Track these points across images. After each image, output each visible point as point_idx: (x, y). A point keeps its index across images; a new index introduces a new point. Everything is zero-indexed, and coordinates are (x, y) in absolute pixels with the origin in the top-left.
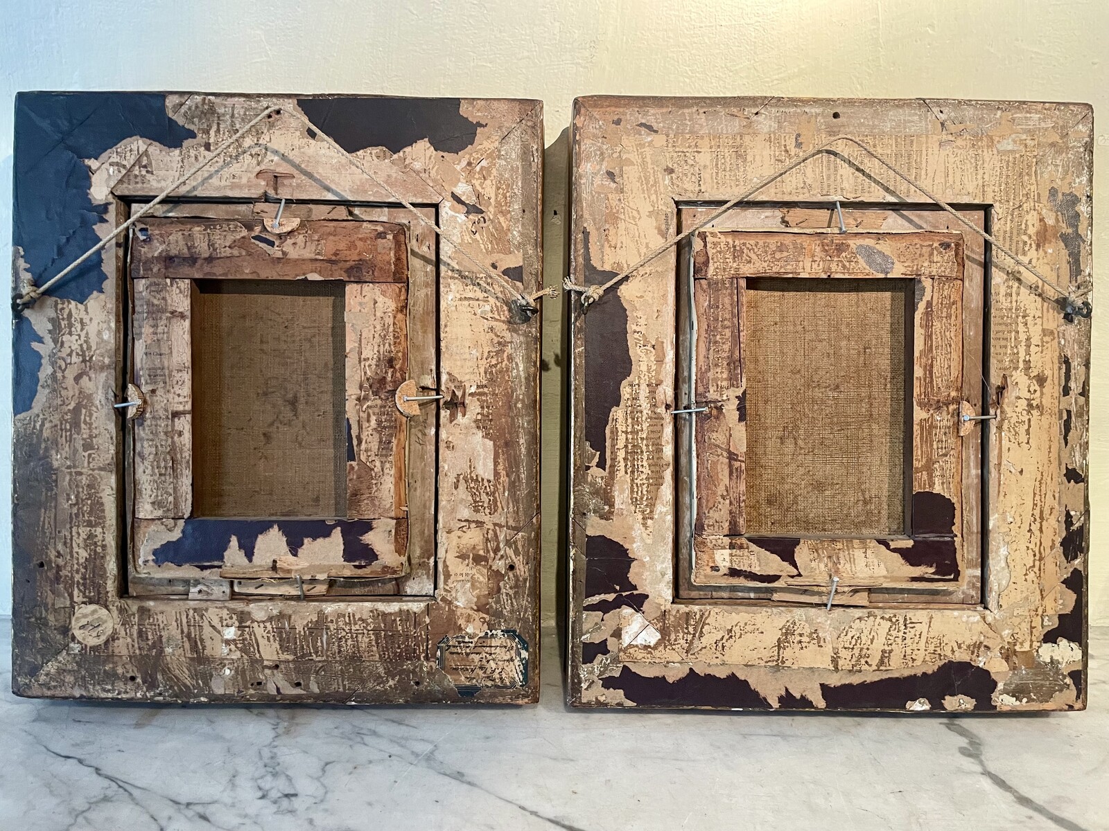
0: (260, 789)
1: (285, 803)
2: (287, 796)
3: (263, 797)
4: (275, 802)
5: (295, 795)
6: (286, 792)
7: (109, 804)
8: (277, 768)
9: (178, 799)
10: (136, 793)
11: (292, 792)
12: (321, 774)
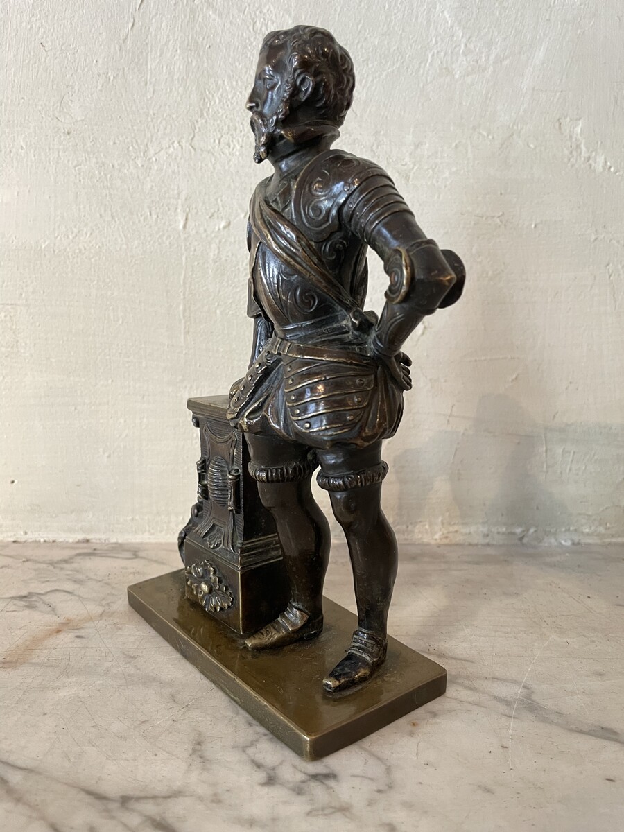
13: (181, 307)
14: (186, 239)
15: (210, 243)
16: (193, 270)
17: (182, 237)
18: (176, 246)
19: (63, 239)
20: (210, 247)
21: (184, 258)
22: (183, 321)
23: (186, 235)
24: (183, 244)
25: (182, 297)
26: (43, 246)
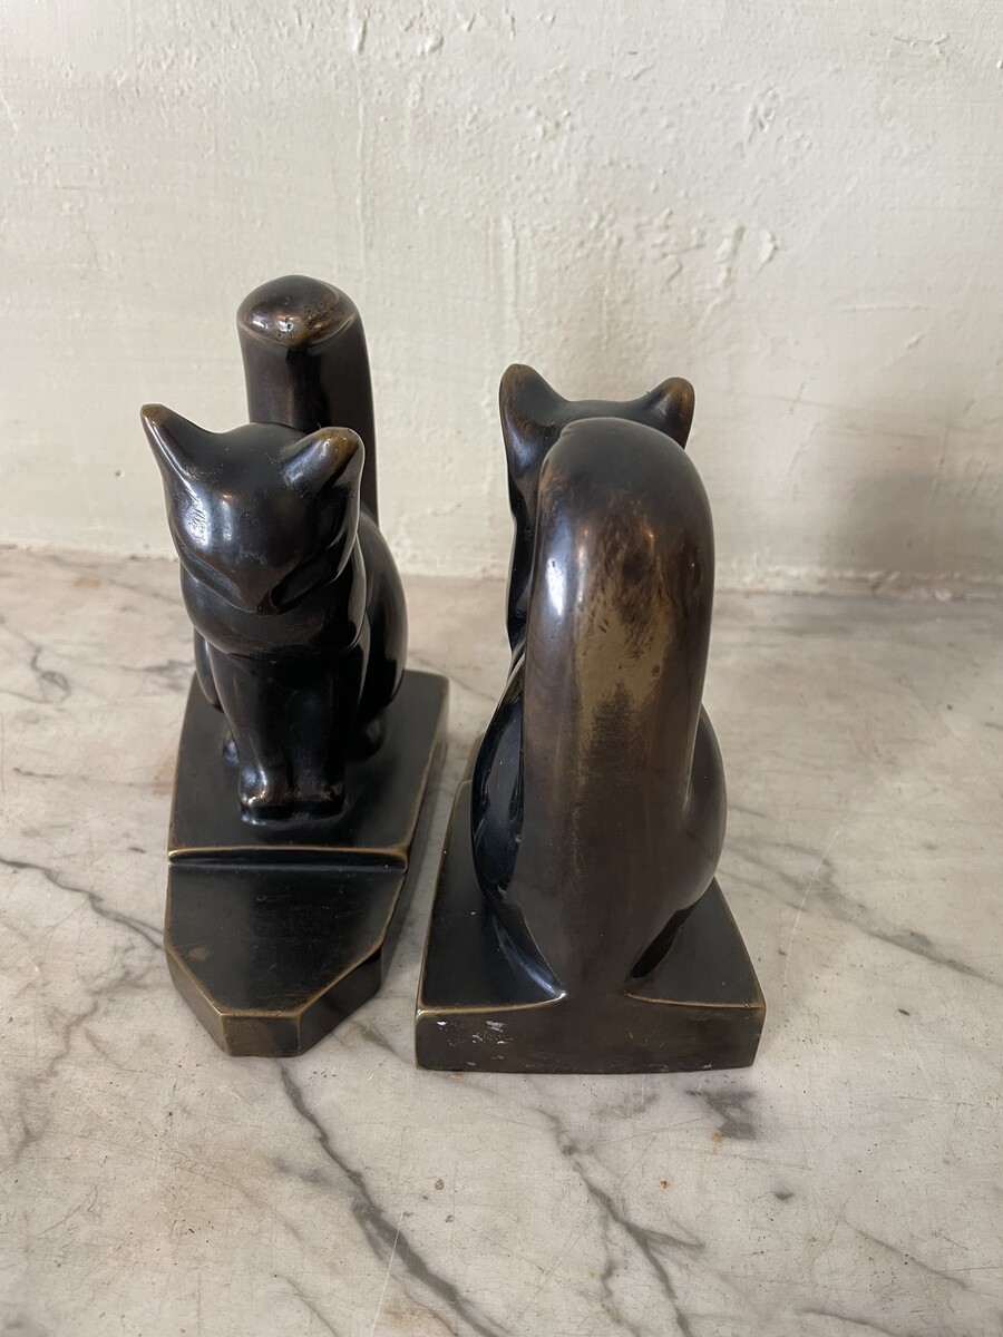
13: (358, 201)
14: (364, 71)
15: (406, 80)
16: (377, 133)
17: (358, 69)
18: (346, 84)
19: (151, 68)
20: (406, 87)
21: (361, 107)
22: (362, 227)
23: (365, 64)
24: (359, 81)
25: (360, 182)
26: (119, 83)
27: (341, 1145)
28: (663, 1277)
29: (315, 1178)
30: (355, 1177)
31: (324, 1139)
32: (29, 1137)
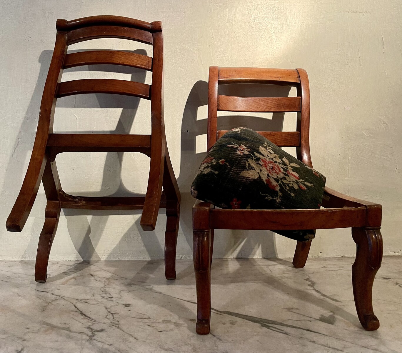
0: (102, 296)
1: (109, 299)
2: (109, 298)
3: (103, 298)
4: (107, 299)
5: (113, 297)
6: (110, 297)
7: (58, 301)
8: (106, 292)
9: (78, 299)
10: (64, 298)
11: (111, 297)
12: (119, 293)
27: (80, 310)
28: (113, 316)
29: (76, 311)
30: (81, 311)
31: (78, 309)
32: (43, 310)
